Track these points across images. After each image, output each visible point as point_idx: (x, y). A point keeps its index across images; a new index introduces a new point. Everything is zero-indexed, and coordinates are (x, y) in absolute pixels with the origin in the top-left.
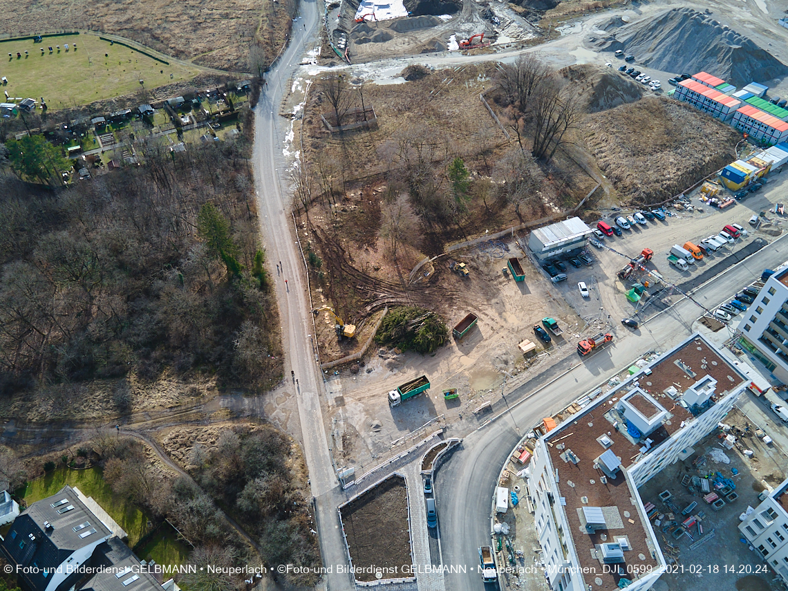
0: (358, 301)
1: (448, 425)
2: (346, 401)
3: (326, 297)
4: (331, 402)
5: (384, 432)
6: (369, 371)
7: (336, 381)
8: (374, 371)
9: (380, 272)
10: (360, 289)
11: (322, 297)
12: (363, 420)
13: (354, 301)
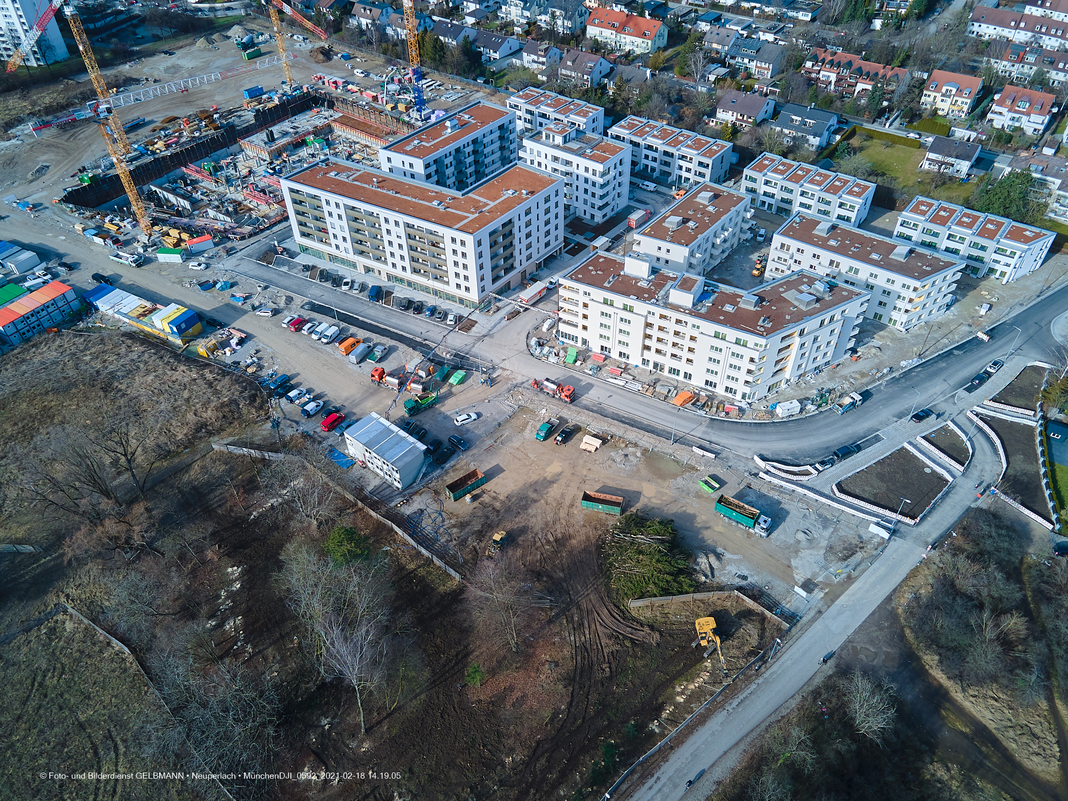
0: (636, 657)
1: (746, 474)
2: (803, 580)
3: (660, 708)
4: (818, 594)
5: (804, 525)
6: (745, 578)
7: (788, 606)
8: (739, 573)
9: (558, 656)
10: (610, 668)
11: (664, 715)
12: (808, 552)
13: (639, 663)
